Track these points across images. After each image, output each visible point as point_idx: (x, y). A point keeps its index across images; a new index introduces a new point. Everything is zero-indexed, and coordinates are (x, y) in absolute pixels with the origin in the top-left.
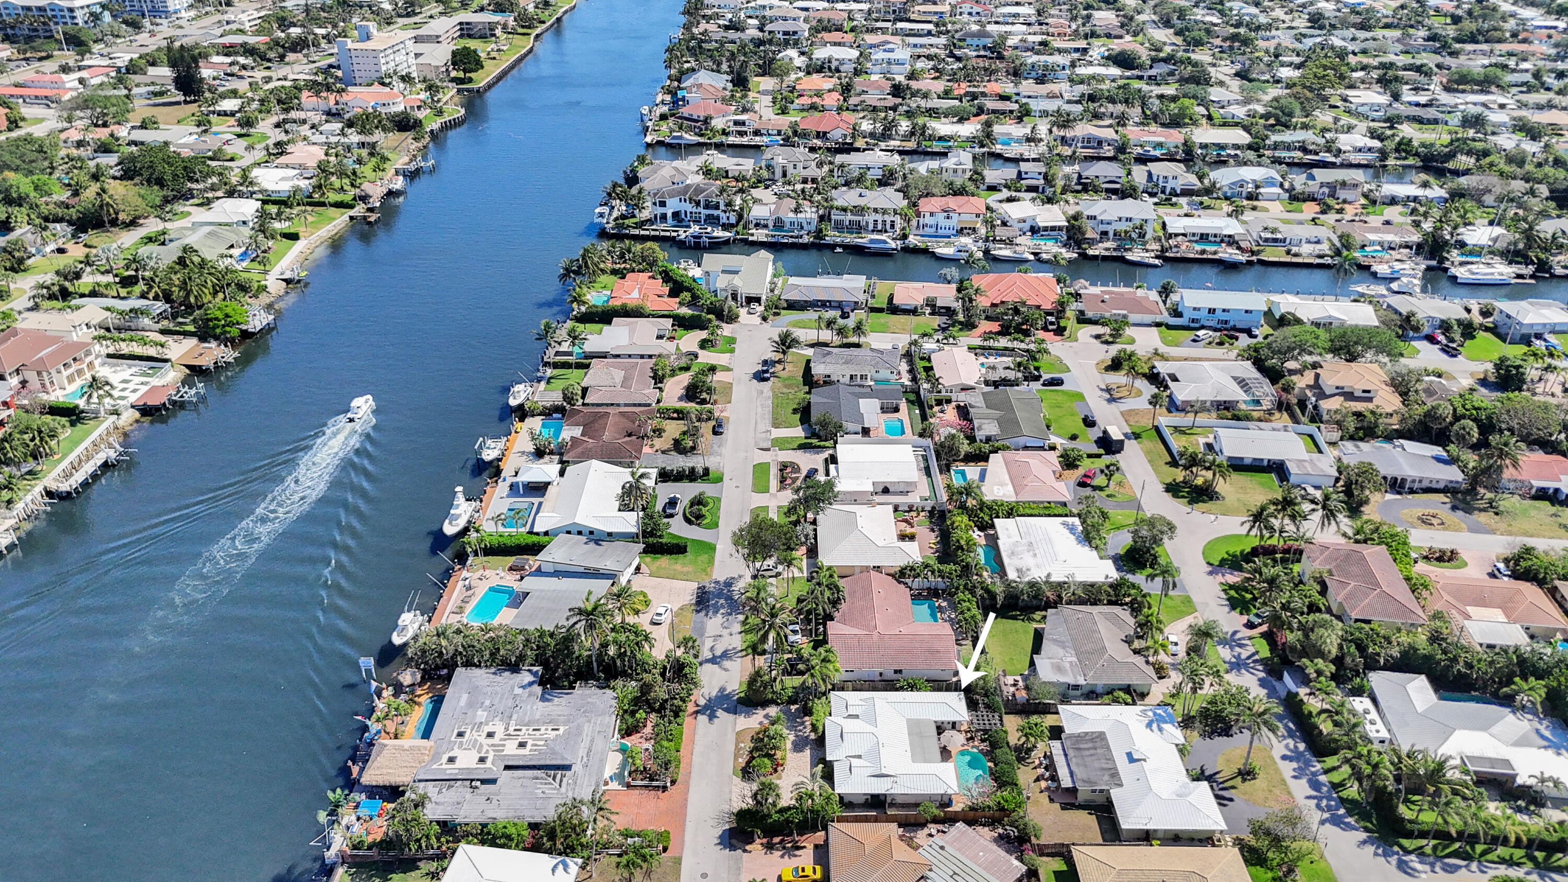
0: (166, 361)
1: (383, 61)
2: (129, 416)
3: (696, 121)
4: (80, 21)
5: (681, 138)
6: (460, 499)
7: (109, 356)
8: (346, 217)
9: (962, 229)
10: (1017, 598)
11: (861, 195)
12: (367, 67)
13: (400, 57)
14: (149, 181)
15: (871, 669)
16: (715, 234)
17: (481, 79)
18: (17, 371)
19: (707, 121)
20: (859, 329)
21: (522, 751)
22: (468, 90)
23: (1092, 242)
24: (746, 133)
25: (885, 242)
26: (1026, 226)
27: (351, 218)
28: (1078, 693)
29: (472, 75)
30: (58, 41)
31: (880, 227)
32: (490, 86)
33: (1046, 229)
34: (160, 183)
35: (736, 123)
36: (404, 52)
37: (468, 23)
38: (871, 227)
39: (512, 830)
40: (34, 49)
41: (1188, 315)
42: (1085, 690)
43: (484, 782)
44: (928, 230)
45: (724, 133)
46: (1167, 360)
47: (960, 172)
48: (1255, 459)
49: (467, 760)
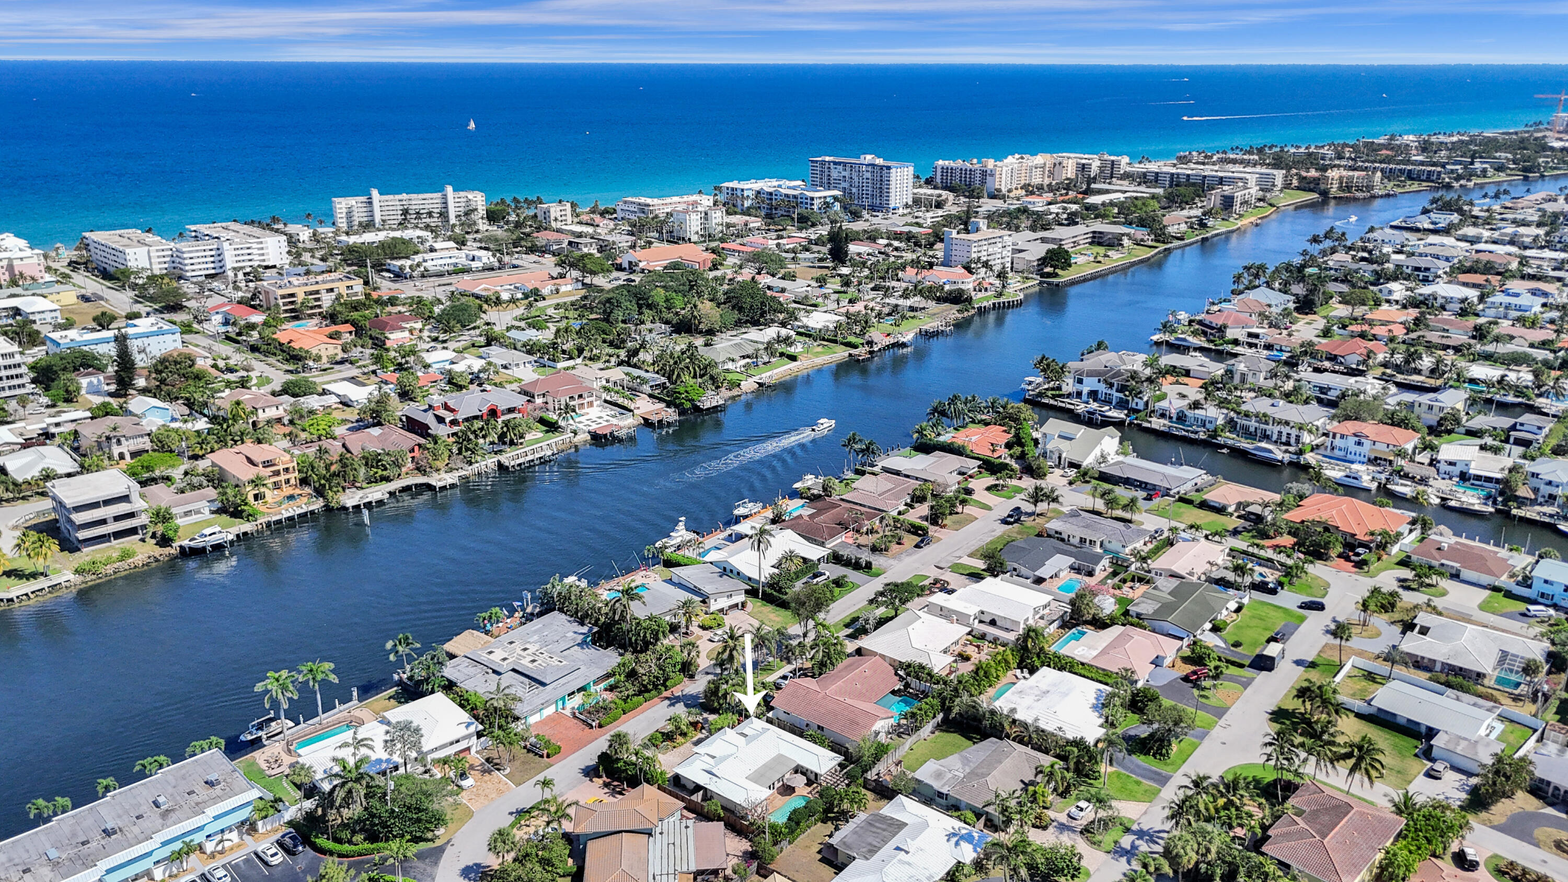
0: (630, 411)
1: (974, 249)
2: (583, 437)
3: (1213, 328)
4: (815, 207)
5: (1184, 340)
6: (681, 526)
7: (606, 401)
8: (846, 354)
9: (1376, 458)
10: (980, 721)
11: (1273, 405)
12: (961, 254)
13: (996, 249)
14: (733, 308)
15: (801, 716)
16: (1109, 414)
17: (1065, 276)
18: (544, 395)
19: (1222, 329)
20: (1131, 505)
21: (530, 665)
22: (1049, 284)
23: (1522, 502)
24: (1256, 346)
25: (1270, 451)
26: (1456, 470)
27: (850, 355)
28: (943, 802)
29: (1058, 271)
30: (793, 219)
31: (1284, 439)
32: (1073, 283)
33: (1478, 478)
34: (741, 309)
35: (1250, 335)
36: (1000, 245)
37: (1100, 233)
38: (1275, 437)
39: (473, 699)
40: (775, 224)
41: (1538, 586)
42: (951, 802)
43: (494, 672)
44: (1337, 453)
45: (1236, 342)
46: (1440, 614)
47: (1435, 410)
48: (1409, 720)
49: (497, 656)
